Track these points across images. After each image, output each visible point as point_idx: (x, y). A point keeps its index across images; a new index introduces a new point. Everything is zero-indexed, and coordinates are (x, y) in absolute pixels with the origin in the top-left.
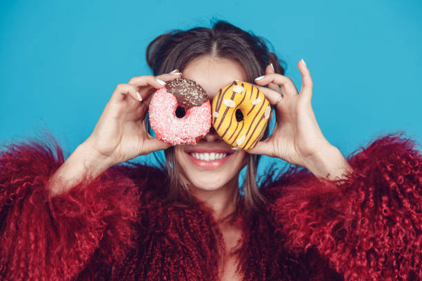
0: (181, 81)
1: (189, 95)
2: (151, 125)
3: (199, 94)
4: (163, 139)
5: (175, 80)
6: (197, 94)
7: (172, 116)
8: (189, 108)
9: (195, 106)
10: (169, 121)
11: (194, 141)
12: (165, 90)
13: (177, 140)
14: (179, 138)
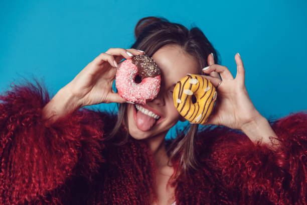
0: (143, 57)
1: (147, 68)
2: (117, 84)
3: (155, 68)
4: (123, 96)
5: (139, 55)
6: (153, 68)
7: (132, 81)
8: (146, 77)
9: (149, 76)
10: (130, 83)
11: (145, 102)
12: (131, 61)
13: (132, 99)
14: (134, 97)
